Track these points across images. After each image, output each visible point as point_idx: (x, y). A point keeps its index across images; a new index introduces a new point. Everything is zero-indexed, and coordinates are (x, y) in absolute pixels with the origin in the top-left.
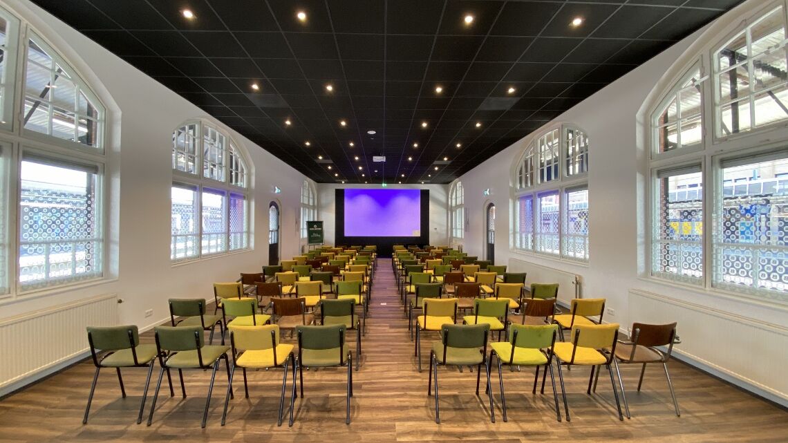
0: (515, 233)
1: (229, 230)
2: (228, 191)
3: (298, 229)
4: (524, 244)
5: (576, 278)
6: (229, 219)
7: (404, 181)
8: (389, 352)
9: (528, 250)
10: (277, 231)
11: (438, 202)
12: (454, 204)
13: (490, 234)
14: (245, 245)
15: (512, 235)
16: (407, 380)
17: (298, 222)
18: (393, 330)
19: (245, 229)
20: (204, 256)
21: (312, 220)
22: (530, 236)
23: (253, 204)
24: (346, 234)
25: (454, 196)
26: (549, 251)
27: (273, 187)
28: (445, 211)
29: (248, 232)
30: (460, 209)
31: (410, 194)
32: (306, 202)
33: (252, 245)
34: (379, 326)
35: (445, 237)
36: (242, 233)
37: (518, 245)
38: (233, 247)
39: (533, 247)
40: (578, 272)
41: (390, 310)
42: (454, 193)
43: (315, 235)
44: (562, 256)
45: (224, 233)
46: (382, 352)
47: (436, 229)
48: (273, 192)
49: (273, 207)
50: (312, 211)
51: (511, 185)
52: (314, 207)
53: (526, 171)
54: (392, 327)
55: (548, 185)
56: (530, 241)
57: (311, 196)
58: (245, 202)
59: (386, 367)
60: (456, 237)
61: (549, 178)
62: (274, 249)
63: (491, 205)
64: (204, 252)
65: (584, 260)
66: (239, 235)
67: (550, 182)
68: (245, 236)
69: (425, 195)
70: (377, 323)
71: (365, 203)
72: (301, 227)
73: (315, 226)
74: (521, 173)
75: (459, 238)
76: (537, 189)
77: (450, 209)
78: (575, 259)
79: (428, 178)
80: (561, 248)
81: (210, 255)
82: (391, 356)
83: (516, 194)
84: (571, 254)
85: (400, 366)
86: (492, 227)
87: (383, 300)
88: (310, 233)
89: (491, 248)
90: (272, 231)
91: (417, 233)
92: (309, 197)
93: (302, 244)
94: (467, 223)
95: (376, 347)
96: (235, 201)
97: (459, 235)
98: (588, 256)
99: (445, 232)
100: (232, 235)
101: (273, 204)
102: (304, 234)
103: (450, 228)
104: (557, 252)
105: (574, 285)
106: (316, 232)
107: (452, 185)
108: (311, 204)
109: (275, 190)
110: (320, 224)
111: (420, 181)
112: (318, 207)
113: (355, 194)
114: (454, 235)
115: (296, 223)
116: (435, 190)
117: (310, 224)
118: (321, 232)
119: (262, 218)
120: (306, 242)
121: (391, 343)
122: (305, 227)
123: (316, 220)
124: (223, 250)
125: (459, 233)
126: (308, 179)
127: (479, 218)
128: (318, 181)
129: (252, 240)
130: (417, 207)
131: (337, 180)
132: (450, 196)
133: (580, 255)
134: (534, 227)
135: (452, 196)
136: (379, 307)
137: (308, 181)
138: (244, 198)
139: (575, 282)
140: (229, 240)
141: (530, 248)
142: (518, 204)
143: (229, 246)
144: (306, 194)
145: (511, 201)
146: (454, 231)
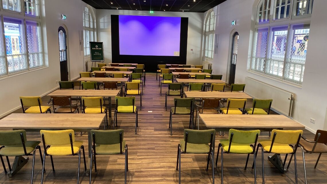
0: (252, 57)
1: (28, 52)
2: (24, 20)
3: (82, 49)
4: (258, 67)
5: (292, 96)
6: (27, 43)
7: (168, 9)
8: (153, 149)
9: (260, 72)
10: (66, 50)
11: (195, 28)
12: (207, 30)
13: (233, 57)
14: (41, 64)
15: (250, 59)
16: (165, 169)
17: (81, 43)
18: (157, 132)
19: (40, 50)
20: (10, 73)
21: (92, 41)
22: (263, 61)
23: (45, 29)
24: (121, 53)
25: (208, 23)
26: (275, 73)
27: (60, 15)
28: (200, 35)
29: (43, 53)
30: (212, 34)
31: (172, 21)
32: (87, 26)
33: (47, 63)
34: (147, 129)
35: (199, 56)
36: (38, 54)
37: (253, 67)
38: (32, 65)
39: (264, 69)
40: (294, 91)
41: (155, 117)
42: (208, 21)
43: (96, 53)
44: (284, 78)
45: (25, 54)
46: (149, 149)
47: (192, 50)
48: (60, 18)
49: (61, 31)
50: (92, 33)
51: (252, 19)
52: (94, 29)
53: (265, 9)
54: (156, 130)
55: (281, 22)
56: (262, 64)
57: (91, 20)
58: (38, 28)
59: (151, 160)
60: (207, 57)
61: (282, 17)
62: (64, 65)
63: (236, 34)
64: (10, 69)
65: (299, 83)
66: (36, 56)
67: (282, 20)
68: (40, 55)
69: (185, 22)
70: (146, 127)
71: (135, 27)
72: (85, 46)
73: (97, 46)
74: (261, 9)
75: (209, 58)
76: (272, 24)
77: (204, 34)
78: (292, 81)
79: (188, 8)
80: (284, 72)
81: (15, 72)
82: (154, 152)
83: (256, 26)
84: (291, 77)
85: (161, 159)
86: (236, 52)
87: (150, 108)
88: (92, 52)
89: (233, 68)
90: (61, 51)
91: (177, 54)
92: (89, 21)
93: (85, 60)
94: (217, 47)
95: (145, 145)
96: (30, 27)
97: (210, 56)
98: (302, 81)
99: (199, 53)
100: (31, 56)
101: (61, 28)
102: (88, 51)
103: (203, 49)
104: (281, 74)
105: (290, 101)
106: (97, 51)
107: (207, 13)
108: (92, 27)
109: (62, 17)
110: (100, 44)
111: (180, 10)
112: (97, 30)
113: (128, 19)
114: (206, 55)
115: (80, 43)
116: (193, 18)
117: (92, 44)
118: (101, 51)
119: (53, 41)
120: (89, 59)
121: (155, 142)
122: (88, 45)
123: (96, 41)
124: (25, 68)
125: (209, 54)
126: (88, 5)
127: (226, 43)
128: (96, 7)
129: (47, 59)
130: (177, 32)
131: (112, 7)
132: (204, 23)
133: (297, 79)
134: (266, 54)
135: (206, 23)
136: (147, 114)
137: (88, 8)
138: (37, 25)
139: (290, 98)
140: (28, 60)
141: (262, 69)
142: (257, 34)
143: (29, 65)
144: (87, 19)
145: (251, 32)
146: (206, 52)
